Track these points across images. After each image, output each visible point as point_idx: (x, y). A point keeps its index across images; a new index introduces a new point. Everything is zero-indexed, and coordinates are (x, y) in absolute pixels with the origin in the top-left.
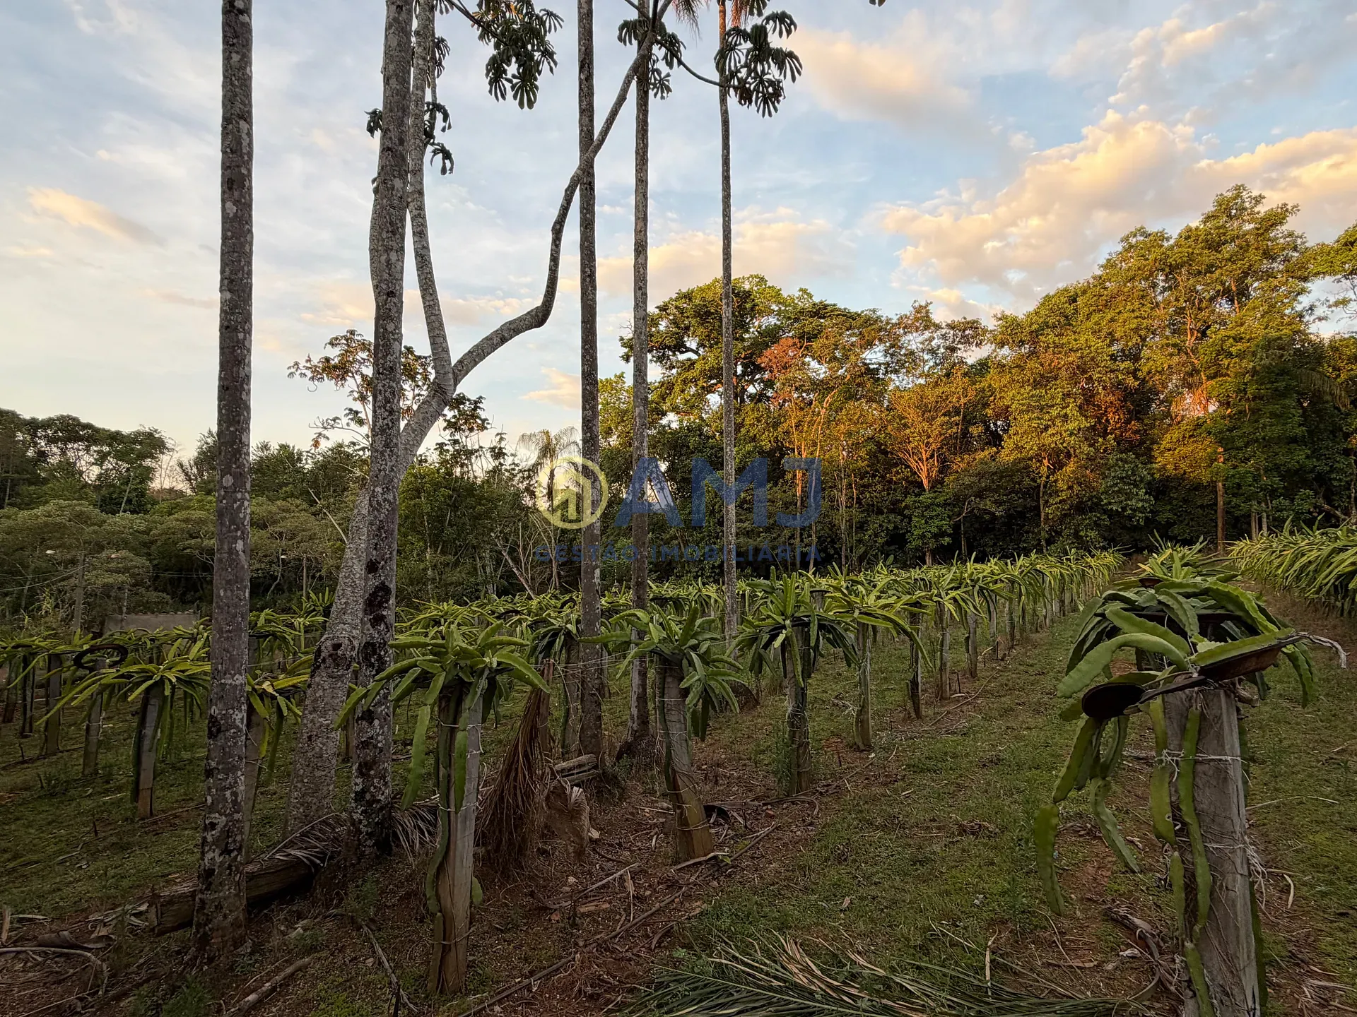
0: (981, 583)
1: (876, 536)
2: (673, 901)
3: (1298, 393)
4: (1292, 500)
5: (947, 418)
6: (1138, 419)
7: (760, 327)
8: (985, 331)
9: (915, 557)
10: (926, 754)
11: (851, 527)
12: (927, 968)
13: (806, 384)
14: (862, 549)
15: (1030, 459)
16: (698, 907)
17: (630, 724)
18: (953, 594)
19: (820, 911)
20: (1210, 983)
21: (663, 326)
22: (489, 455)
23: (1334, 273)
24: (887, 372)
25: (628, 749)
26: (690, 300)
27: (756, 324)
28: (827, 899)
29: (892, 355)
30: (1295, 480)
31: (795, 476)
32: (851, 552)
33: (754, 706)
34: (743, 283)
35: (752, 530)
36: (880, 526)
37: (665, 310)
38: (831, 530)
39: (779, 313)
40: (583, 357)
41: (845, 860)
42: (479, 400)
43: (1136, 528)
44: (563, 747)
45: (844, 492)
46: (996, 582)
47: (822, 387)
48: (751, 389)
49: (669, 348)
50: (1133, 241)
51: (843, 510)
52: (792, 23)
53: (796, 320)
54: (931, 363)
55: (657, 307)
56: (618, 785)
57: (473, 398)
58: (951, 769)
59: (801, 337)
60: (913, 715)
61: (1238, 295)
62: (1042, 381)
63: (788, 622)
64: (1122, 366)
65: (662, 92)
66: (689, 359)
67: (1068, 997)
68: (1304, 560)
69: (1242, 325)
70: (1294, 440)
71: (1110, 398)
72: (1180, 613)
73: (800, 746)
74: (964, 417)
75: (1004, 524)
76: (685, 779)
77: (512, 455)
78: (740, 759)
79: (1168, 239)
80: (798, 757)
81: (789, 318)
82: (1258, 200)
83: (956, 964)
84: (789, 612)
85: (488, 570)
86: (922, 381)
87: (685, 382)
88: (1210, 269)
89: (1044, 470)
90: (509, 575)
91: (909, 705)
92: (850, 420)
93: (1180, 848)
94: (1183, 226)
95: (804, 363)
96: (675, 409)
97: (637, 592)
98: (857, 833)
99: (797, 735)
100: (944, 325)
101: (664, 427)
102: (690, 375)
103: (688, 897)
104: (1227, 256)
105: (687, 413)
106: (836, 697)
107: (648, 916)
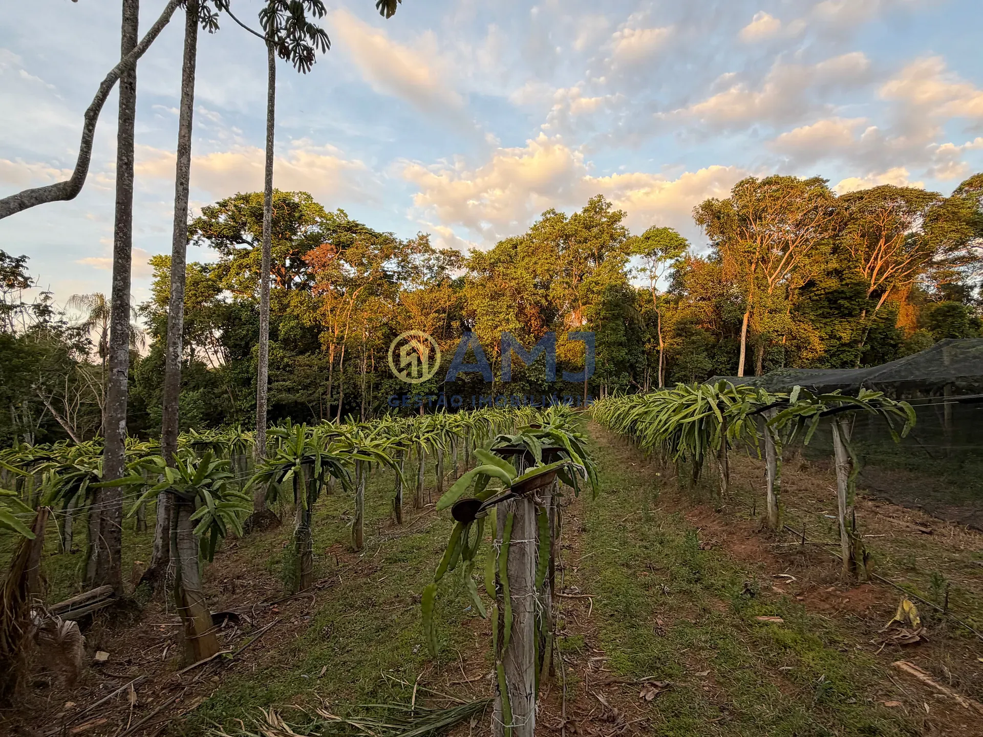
0: (447, 427)
1: (387, 394)
2: (174, 701)
3: (623, 317)
4: (619, 378)
5: (437, 314)
6: (548, 326)
7: (306, 232)
8: (463, 259)
9: (412, 409)
10: (400, 549)
11: (369, 387)
12: (373, 708)
13: (340, 280)
14: (377, 403)
15: (487, 346)
16: (196, 702)
17: (154, 553)
18: (426, 435)
19: (301, 681)
20: (508, 684)
21: (222, 218)
22: (31, 311)
23: (640, 253)
24: (399, 278)
25: (152, 576)
26: (247, 202)
27: (303, 229)
28: (309, 672)
29: (403, 267)
30: (621, 366)
31: (328, 348)
32: (369, 405)
33: (277, 526)
34: (294, 196)
35: (293, 388)
36: (390, 387)
37: (224, 206)
38: (354, 388)
39: (321, 224)
40: (116, 233)
41: (328, 637)
42: (23, 259)
43: (544, 391)
44: (84, 581)
45: (365, 361)
46: (458, 426)
47: (352, 283)
48: (297, 279)
49: (227, 238)
50: (548, 216)
51: (363, 374)
52: (323, 8)
53: (335, 232)
54: (429, 276)
55: (218, 203)
56: (136, 608)
57: (16, 255)
58: (415, 558)
59: (337, 245)
60: (396, 522)
61: (599, 258)
62: (495, 296)
63: (298, 461)
64: (540, 292)
65: (211, 27)
66: (245, 249)
67: (462, 704)
68: (619, 412)
69: (599, 275)
70: (621, 344)
71: (533, 311)
72: (533, 448)
73: (304, 554)
74: (449, 315)
75: (470, 388)
76: (195, 597)
77: (60, 313)
78: (258, 570)
79: (566, 219)
80: (302, 564)
81: (329, 229)
82: (609, 205)
83: (394, 699)
84: (299, 452)
85: (25, 419)
86: (422, 287)
87: (240, 267)
88: (586, 240)
89: (495, 354)
90: (51, 425)
91: (394, 514)
92: (371, 310)
93: (498, 601)
94: (573, 213)
95: (339, 265)
96: (230, 287)
97: (167, 439)
98: (341, 615)
99: (302, 547)
100: (437, 251)
101: (220, 301)
102: (245, 261)
103: (189, 695)
104: (594, 234)
105: (241, 292)
106: (344, 514)
107: (145, 722)
